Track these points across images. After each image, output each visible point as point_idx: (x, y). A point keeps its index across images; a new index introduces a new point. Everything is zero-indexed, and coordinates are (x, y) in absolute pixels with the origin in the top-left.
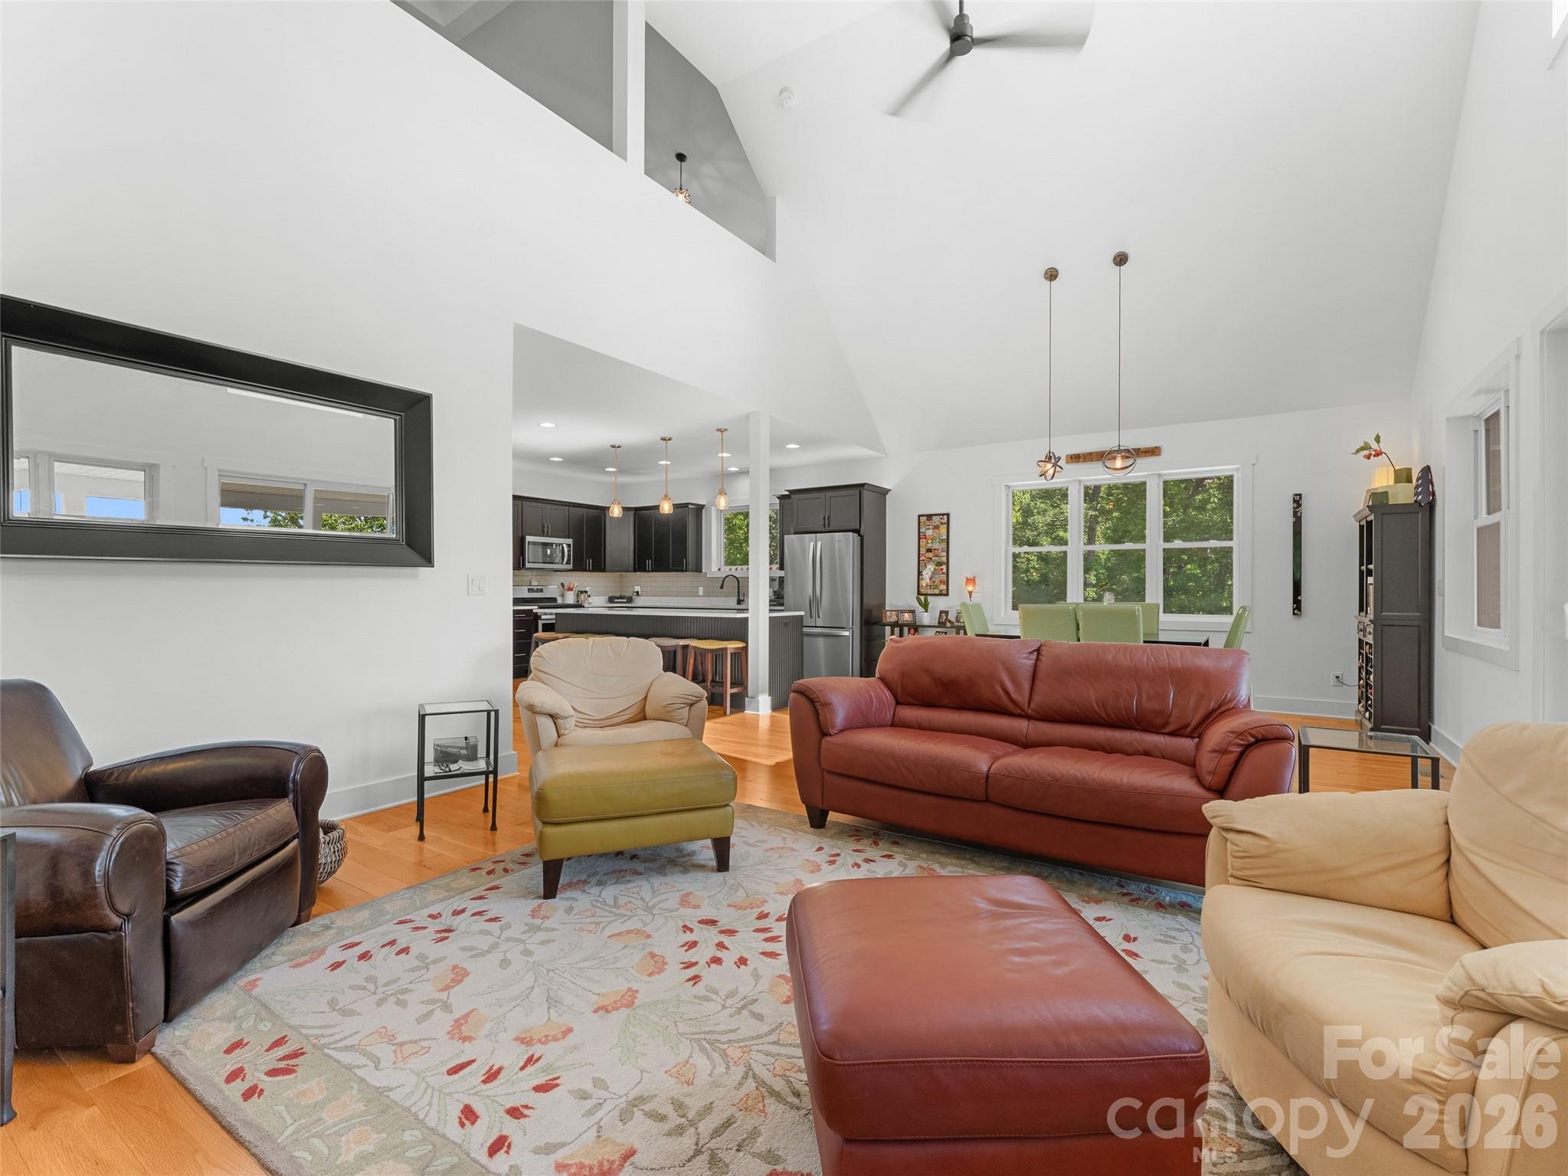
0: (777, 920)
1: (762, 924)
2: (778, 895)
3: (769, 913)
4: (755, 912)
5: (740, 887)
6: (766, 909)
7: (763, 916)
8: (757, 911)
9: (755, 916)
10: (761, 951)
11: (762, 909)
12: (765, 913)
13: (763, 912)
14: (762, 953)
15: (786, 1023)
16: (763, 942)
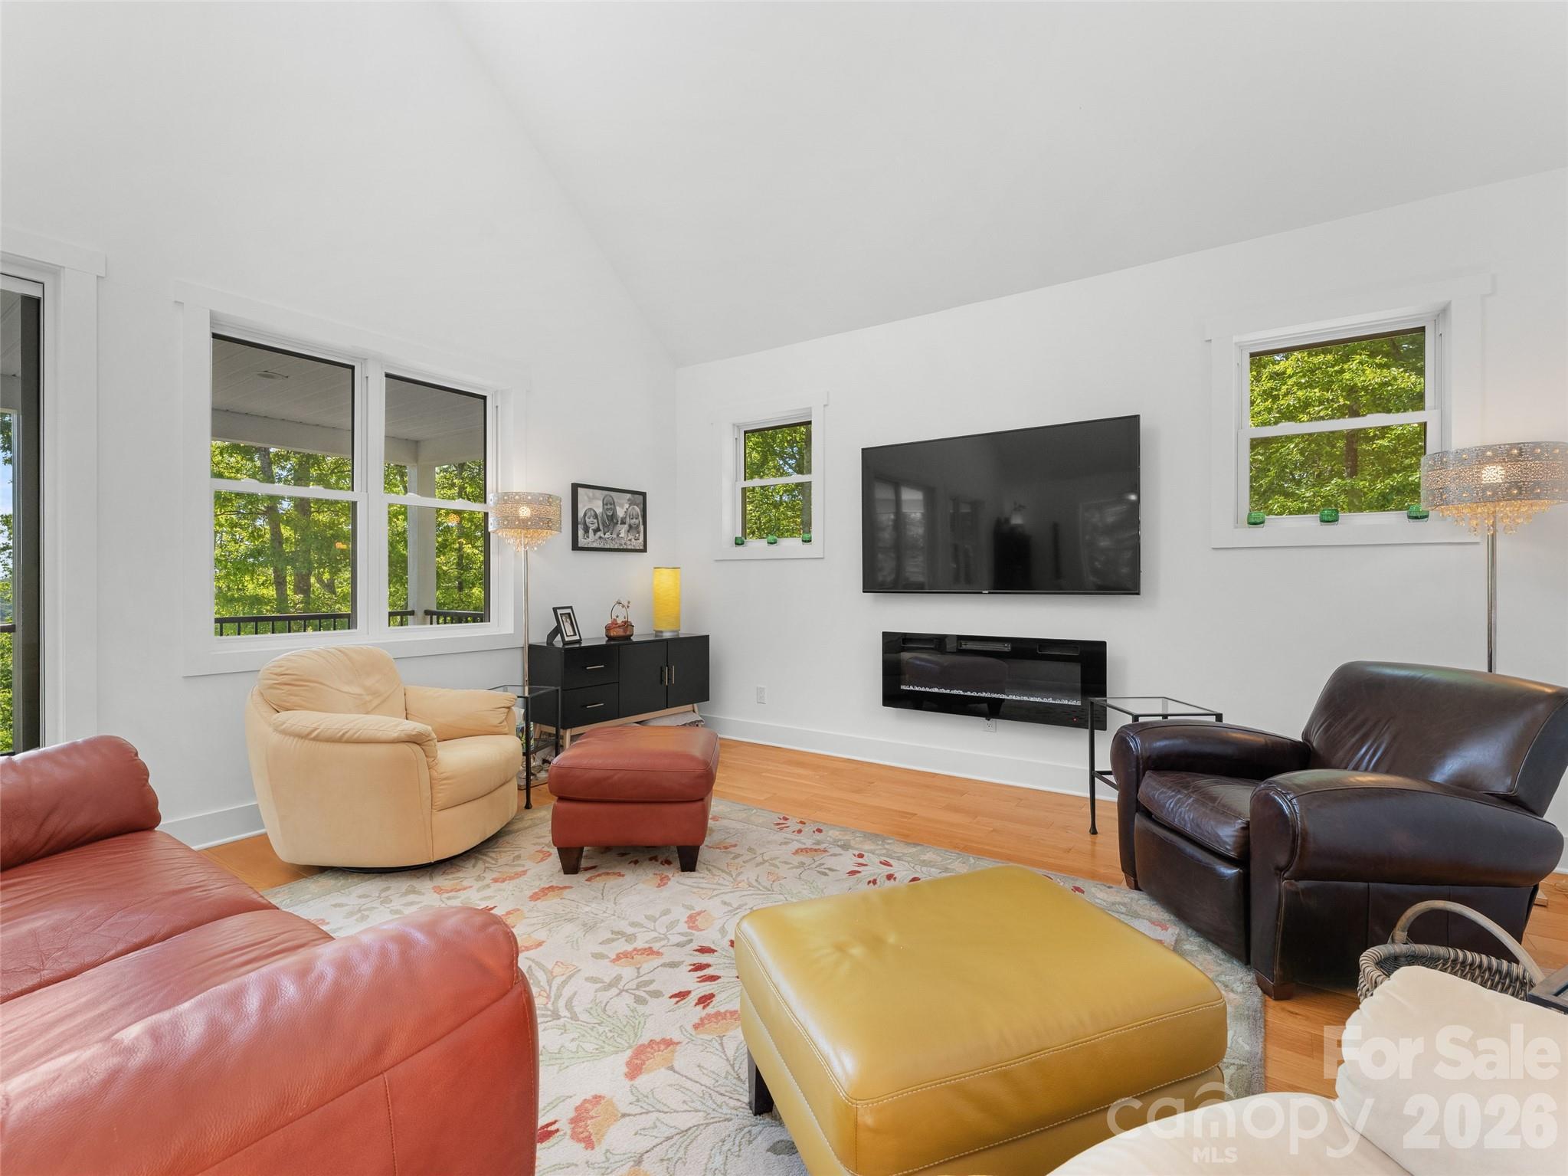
0: (689, 992)
1: (707, 988)
2: (675, 1040)
3: (697, 1004)
4: (713, 1007)
5: (731, 1058)
6: (700, 1012)
7: (705, 1000)
8: (710, 1010)
9: (715, 1000)
10: (715, 953)
11: (704, 1013)
12: (701, 1006)
13: (704, 1007)
14: (713, 951)
15: (706, 899)
16: (711, 963)
